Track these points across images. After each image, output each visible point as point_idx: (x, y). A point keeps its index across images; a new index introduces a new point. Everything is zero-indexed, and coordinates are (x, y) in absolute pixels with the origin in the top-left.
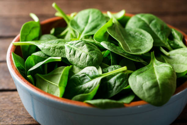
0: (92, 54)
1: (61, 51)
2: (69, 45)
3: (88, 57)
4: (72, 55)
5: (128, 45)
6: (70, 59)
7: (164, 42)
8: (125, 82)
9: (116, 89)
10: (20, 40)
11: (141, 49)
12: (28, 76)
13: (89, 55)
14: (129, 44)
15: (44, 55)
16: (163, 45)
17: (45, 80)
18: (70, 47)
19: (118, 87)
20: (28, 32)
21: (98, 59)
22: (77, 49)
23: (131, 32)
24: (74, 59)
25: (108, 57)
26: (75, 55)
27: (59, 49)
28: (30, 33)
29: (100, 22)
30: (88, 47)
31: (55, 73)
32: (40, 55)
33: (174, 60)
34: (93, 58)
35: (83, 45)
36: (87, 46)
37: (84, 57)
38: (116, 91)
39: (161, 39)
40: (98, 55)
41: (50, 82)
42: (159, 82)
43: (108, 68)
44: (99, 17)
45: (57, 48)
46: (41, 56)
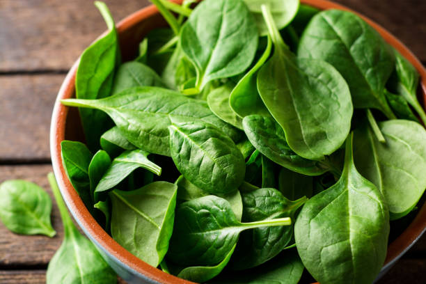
0: (225, 165)
1: (160, 140)
2: (179, 131)
3: (216, 170)
4: (184, 158)
5: (299, 118)
6: (179, 164)
7: (376, 96)
8: (287, 233)
9: (270, 249)
10: (77, 95)
11: (327, 132)
12: (95, 206)
13: (219, 165)
14: (303, 113)
15: (127, 143)
16: (373, 105)
17: (130, 205)
18: (179, 137)
19: (273, 243)
20: (93, 70)
21: (236, 176)
22: (193, 143)
23: (309, 71)
24: (187, 168)
25: (257, 163)
26: (189, 159)
27: (158, 136)
28: (95, 71)
29: (244, 41)
30: (218, 146)
31: (149, 193)
32: (119, 143)
33: (393, 154)
34: (226, 175)
35: (206, 140)
36: (213, 142)
37: (207, 169)
38: (270, 254)
39: (373, 88)
40: (235, 166)
41: (138, 211)
42: (353, 250)
43: (256, 194)
44: (242, 22)
45: (154, 134)
46: (120, 145)
